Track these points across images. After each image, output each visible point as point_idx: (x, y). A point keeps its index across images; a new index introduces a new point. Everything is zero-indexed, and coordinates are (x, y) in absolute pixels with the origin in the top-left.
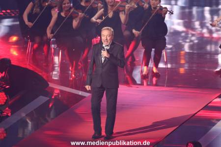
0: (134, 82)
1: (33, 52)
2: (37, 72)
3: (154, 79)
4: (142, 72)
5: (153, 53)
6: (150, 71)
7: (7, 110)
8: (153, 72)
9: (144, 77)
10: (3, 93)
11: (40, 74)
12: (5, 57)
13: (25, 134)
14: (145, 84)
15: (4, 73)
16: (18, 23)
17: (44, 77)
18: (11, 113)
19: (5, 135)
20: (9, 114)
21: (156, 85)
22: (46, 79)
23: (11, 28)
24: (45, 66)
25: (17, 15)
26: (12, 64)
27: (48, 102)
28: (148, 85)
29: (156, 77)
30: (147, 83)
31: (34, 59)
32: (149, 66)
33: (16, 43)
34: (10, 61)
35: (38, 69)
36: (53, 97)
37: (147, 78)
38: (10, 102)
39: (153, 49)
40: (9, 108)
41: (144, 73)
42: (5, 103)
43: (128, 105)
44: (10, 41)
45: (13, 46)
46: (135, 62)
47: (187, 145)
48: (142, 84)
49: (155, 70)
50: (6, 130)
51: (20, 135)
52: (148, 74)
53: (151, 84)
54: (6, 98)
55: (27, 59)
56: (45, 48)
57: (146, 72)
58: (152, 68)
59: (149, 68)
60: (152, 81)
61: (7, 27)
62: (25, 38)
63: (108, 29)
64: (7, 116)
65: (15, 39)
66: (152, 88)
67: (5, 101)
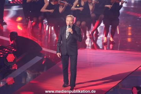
0: (98, 47)
1: (32, 28)
2: (35, 41)
3: (111, 46)
4: (103, 41)
5: (110, 28)
6: (108, 40)
7: (15, 66)
8: (110, 41)
9: (104, 44)
10: (13, 55)
11: (36, 42)
12: (14, 31)
13: (27, 81)
14: (105, 48)
15: (13, 41)
16: (22, 9)
17: (39, 44)
18: (17, 67)
19: (14, 82)
20: (16, 68)
21: (113, 49)
22: (40, 45)
23: (18, 12)
24: (40, 37)
25: (22, 3)
26: (18, 35)
27: (42, 60)
28: (107, 49)
29: (112, 44)
30: (106, 48)
31: (33, 32)
32: (108, 37)
33: (20, 22)
34: (16, 33)
35: (35, 39)
36: (45, 57)
37: (107, 44)
38: (17, 61)
39: (111, 26)
40: (16, 64)
41: (104, 41)
42: (14, 61)
43: (93, 62)
44: (17, 20)
45: (19, 24)
46: (98, 34)
47: (133, 89)
48: (103, 49)
49: (111, 39)
50: (14, 79)
51: (23, 82)
52: (107, 42)
53: (109, 49)
54: (14, 58)
55: (28, 32)
56: (40, 25)
57: (106, 41)
58: (110, 38)
59: (107, 38)
60: (109, 47)
61: (15, 11)
62: (27, 19)
63: (71, 16)
64: (15, 70)
65: (19, 19)
66: (110, 51)
67: (13, 60)
